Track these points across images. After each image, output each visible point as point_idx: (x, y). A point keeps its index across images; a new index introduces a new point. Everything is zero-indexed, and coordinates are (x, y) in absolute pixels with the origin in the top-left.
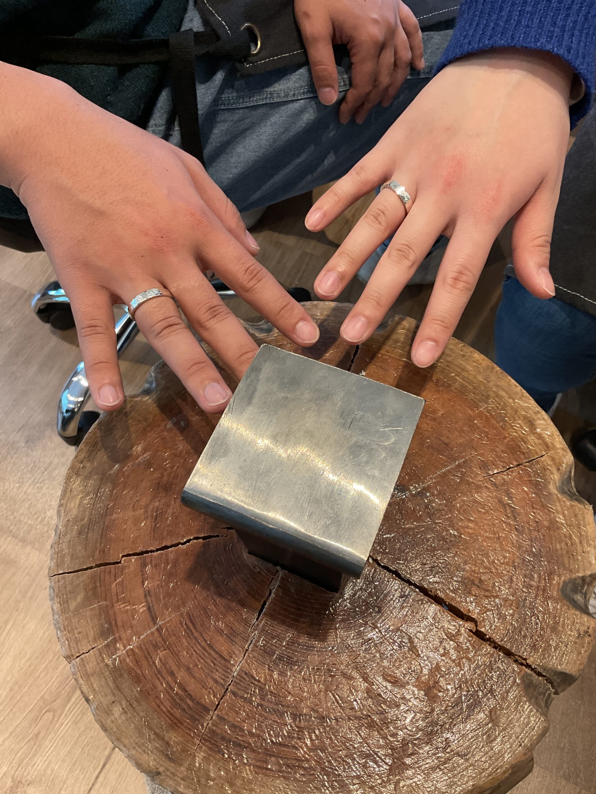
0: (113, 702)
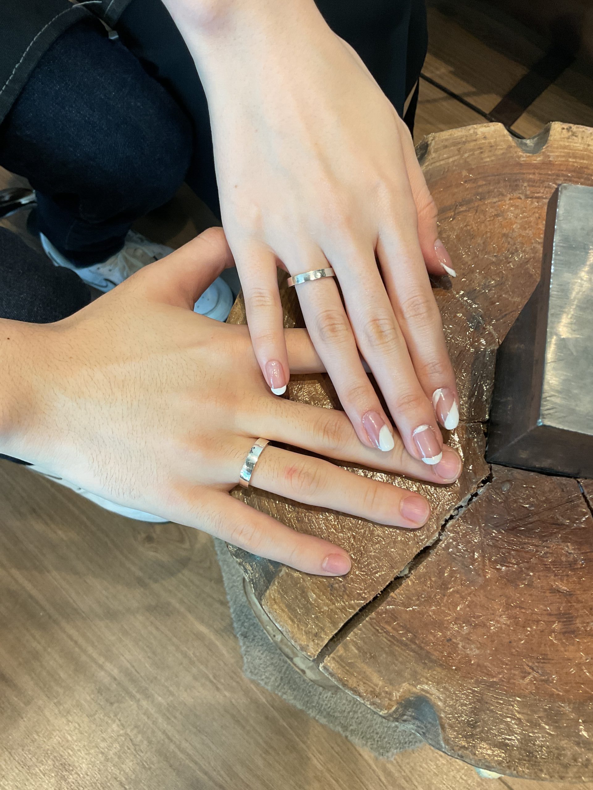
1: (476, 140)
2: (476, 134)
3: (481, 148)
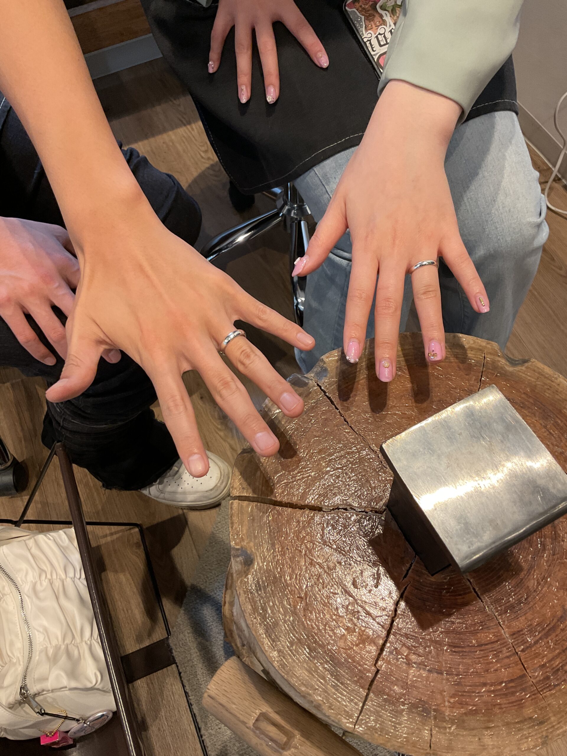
0: (479, 739)
1: (553, 382)
2: (556, 379)
3: (550, 387)
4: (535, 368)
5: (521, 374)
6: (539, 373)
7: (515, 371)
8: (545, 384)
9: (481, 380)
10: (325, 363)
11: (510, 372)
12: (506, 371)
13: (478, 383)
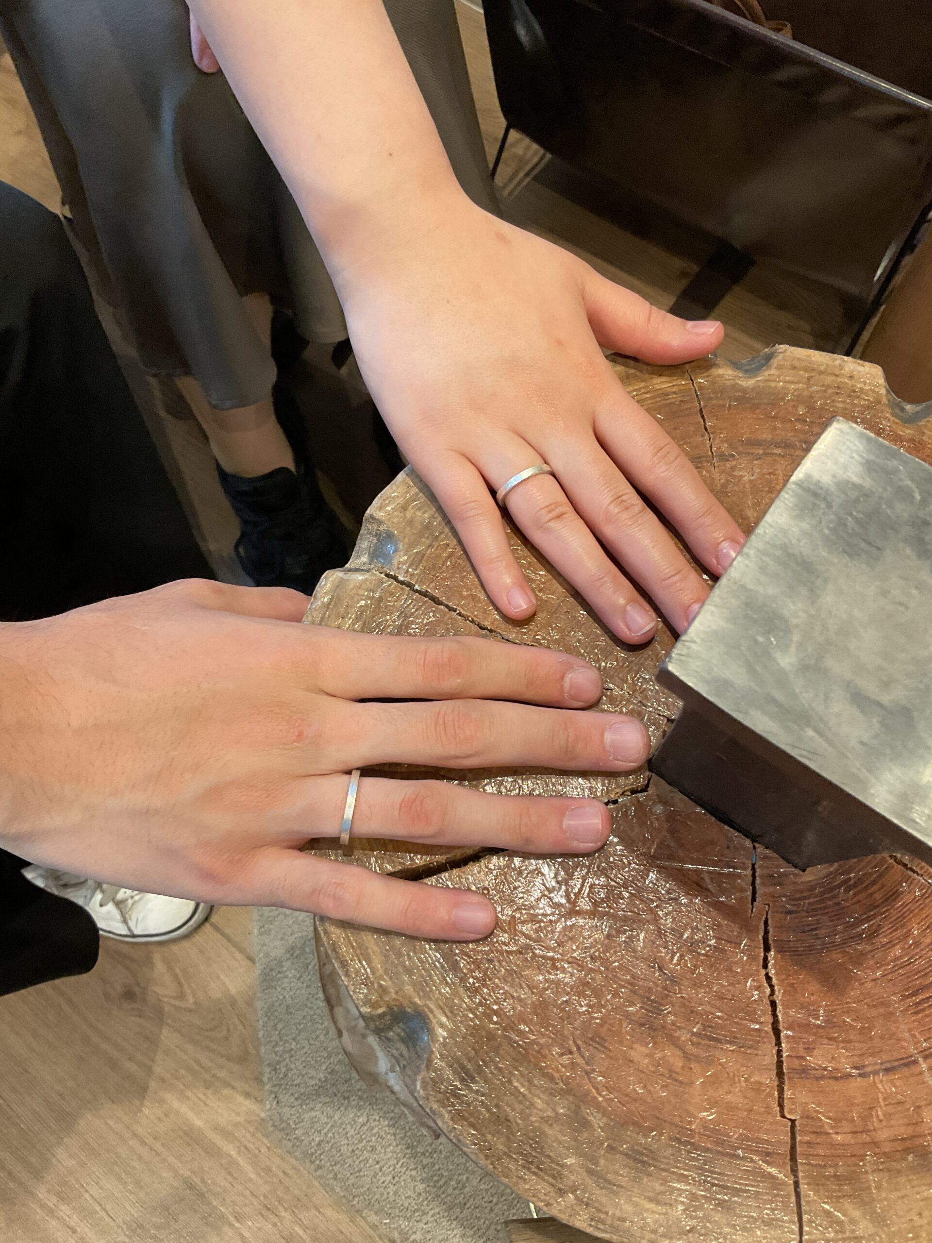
1: (837, 376)
2: (841, 367)
3: (838, 388)
4: (796, 363)
5: (773, 384)
6: (806, 370)
7: (761, 384)
8: (828, 387)
9: (706, 429)
10: (380, 522)
11: (754, 388)
12: (744, 390)
13: (703, 436)
